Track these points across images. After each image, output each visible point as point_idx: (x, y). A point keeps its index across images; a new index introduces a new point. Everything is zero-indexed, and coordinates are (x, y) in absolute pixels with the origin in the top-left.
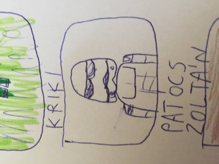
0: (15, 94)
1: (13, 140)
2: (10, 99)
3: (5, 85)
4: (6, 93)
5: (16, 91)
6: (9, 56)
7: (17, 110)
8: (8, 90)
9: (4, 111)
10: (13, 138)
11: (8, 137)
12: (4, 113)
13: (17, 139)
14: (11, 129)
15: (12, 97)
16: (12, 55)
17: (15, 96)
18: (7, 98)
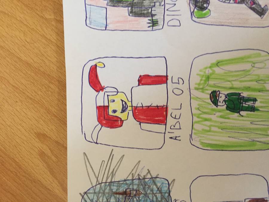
0: (260, 109)
1: (258, 143)
2: (256, 113)
3: (252, 102)
4: (253, 108)
5: (262, 107)
6: (256, 82)
7: (262, 121)
8: (254, 106)
9: (251, 122)
10: (258, 141)
11: (253, 141)
12: (251, 123)
13: (261, 142)
14: (257, 134)
15: (259, 111)
16: (259, 81)
17: (260, 111)
18: (254, 112)
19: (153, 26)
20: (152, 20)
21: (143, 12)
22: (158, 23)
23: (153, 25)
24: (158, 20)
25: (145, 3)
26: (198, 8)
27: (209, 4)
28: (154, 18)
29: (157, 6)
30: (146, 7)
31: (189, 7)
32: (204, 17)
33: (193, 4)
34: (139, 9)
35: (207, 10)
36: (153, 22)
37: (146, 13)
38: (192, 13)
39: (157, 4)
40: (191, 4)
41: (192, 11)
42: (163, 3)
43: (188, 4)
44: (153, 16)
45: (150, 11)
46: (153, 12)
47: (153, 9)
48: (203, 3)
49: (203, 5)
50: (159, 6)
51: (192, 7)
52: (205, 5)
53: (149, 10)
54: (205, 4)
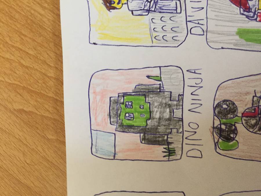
19: (169, 156)
20: (168, 149)
21: (157, 139)
22: (175, 153)
23: (169, 154)
24: (175, 149)
25: (160, 129)
26: (223, 138)
27: (236, 134)
28: (170, 147)
29: (174, 133)
30: (160, 134)
31: (212, 136)
32: (231, 150)
33: (217, 133)
34: (152, 135)
35: (234, 141)
36: (169, 151)
37: (161, 140)
38: (216, 144)
39: (174, 131)
40: (214, 133)
41: (216, 141)
42: (181, 130)
43: (211, 133)
44: (169, 144)
45: (166, 138)
46: (169, 139)
47: (169, 137)
48: (229, 133)
49: (229, 135)
50: (176, 134)
51: (216, 137)
52: (232, 136)
53: (164, 137)
54: (232, 133)
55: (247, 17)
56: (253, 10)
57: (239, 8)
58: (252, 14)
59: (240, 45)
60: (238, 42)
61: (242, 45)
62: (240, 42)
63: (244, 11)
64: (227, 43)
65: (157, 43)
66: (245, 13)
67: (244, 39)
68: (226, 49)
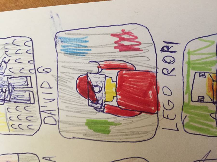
55: (95, 108)
56: (100, 102)
57: (87, 100)
58: (99, 106)
59: (89, 135)
60: (87, 132)
61: (91, 135)
62: (89, 132)
63: (92, 103)
64: (77, 133)
65: (13, 131)
66: (93, 105)
67: (92, 130)
68: (77, 138)
